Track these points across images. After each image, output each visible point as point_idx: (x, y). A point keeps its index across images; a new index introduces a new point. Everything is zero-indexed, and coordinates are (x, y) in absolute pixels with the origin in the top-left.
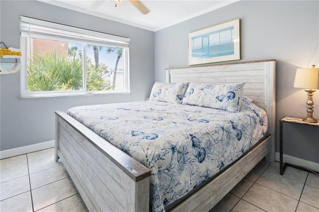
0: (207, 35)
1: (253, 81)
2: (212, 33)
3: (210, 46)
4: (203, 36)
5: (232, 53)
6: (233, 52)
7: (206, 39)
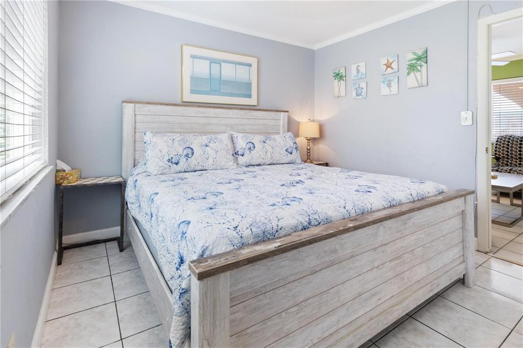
0: (219, 62)
1: (271, 131)
2: (225, 61)
3: (222, 79)
4: (212, 61)
5: (249, 96)
6: (251, 95)
7: (215, 67)
